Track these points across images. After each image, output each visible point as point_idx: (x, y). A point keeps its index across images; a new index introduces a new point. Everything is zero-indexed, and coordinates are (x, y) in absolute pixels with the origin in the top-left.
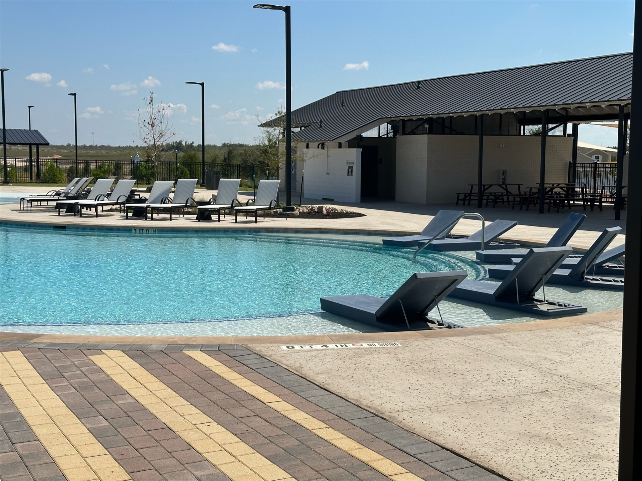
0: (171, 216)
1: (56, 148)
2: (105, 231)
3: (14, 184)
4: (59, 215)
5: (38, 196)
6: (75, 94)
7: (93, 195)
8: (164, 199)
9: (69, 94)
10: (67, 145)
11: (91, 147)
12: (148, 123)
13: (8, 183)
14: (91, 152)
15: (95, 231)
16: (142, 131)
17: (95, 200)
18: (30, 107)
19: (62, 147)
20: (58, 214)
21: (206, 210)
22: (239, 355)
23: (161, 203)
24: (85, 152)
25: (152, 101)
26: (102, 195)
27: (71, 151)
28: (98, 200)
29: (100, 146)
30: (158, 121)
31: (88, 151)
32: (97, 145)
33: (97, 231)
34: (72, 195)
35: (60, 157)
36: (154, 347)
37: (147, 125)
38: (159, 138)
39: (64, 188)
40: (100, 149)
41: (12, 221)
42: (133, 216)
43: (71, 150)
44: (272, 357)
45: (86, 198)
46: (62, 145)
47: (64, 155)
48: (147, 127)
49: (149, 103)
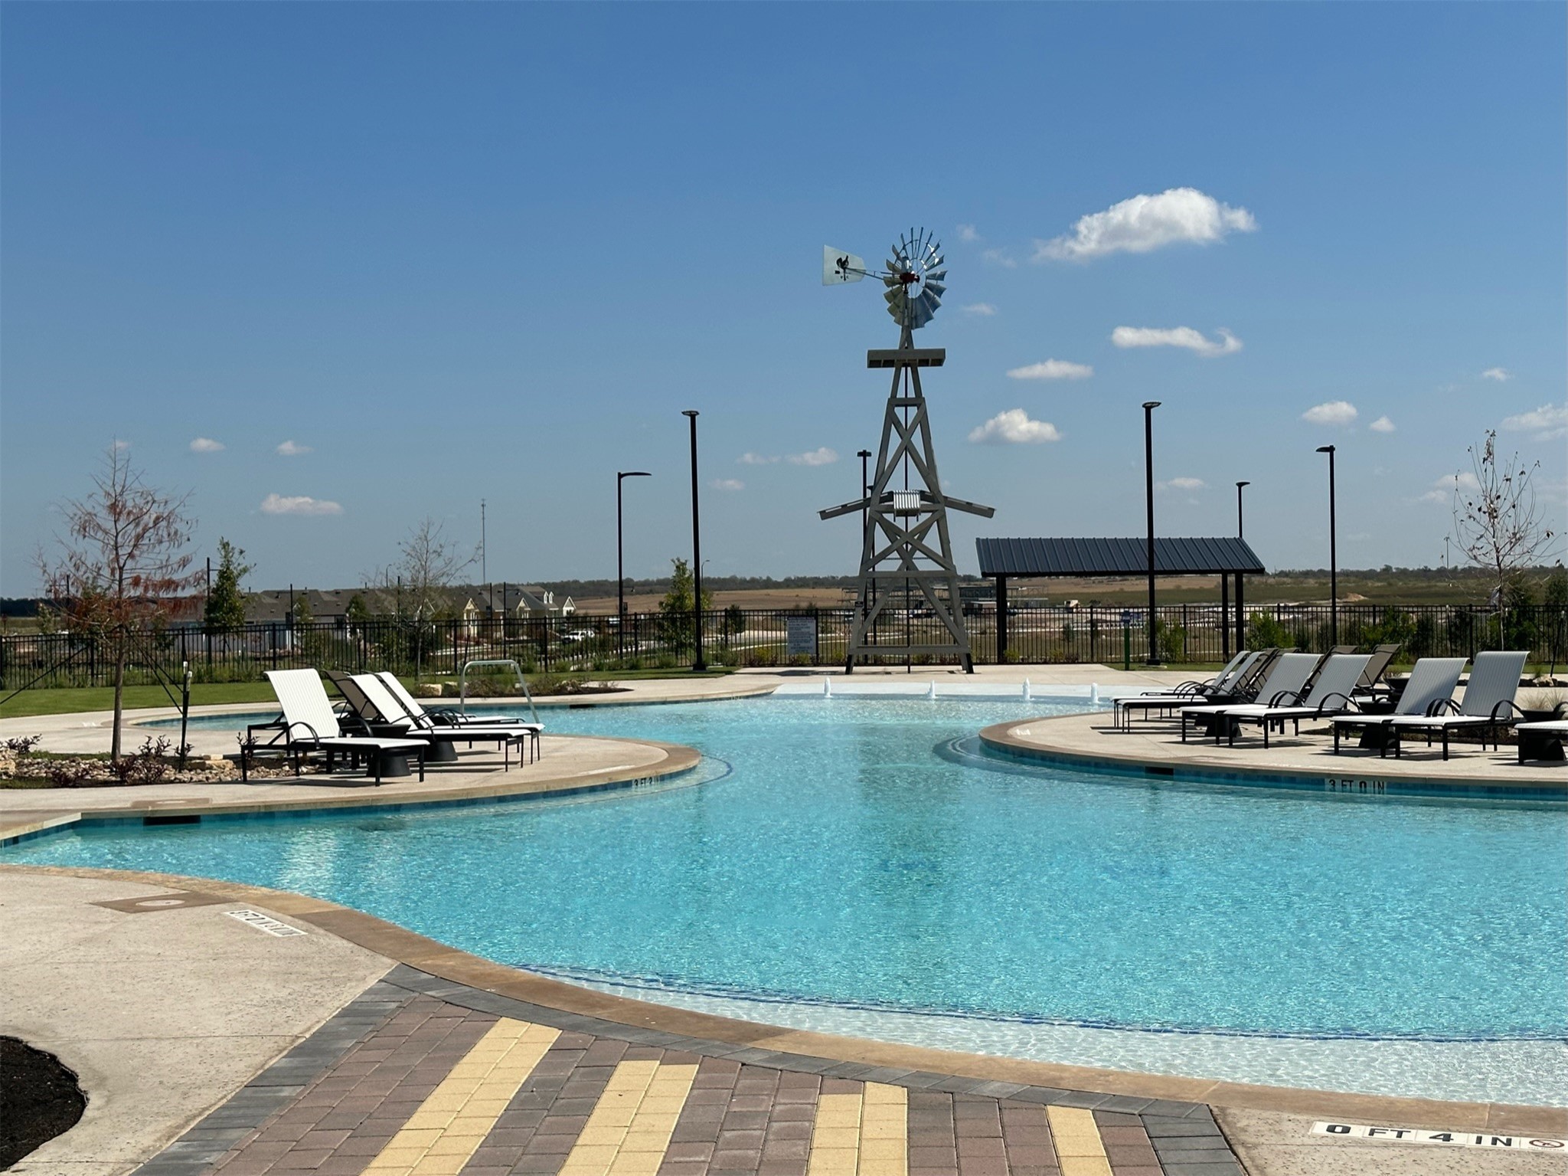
0: (1445, 747)
1: (1357, 576)
2: (1260, 783)
3: (1172, 666)
4: (1184, 742)
5: (1163, 694)
6: (1331, 450)
7: (1267, 694)
8: (1436, 703)
9: (1318, 451)
10: (1384, 570)
11: (1442, 572)
12: (1480, 510)
13: (1158, 663)
14: (1438, 584)
15: (1237, 782)
16: (1463, 530)
17: (1270, 707)
18: (1240, 485)
19: (1370, 575)
20: (1181, 739)
21: (1548, 733)
22: (1175, 1134)
23: (1428, 715)
24: (1424, 585)
25: (1490, 453)
26: (1286, 693)
27: (1390, 585)
28: (1276, 707)
29: (1464, 570)
30: (1508, 504)
31: (1433, 583)
32: (1456, 567)
33: (1241, 782)
34: (1225, 693)
35: (1362, 598)
36: (991, 1089)
37: (1476, 514)
38: (1508, 547)
39: (1216, 675)
40: (1464, 577)
41: (1062, 754)
42: (1361, 745)
43: (1392, 581)
44: (1254, 1152)
45: (1252, 702)
46: (1371, 570)
47: (1374, 593)
48: (1478, 519)
49: (1485, 460)
